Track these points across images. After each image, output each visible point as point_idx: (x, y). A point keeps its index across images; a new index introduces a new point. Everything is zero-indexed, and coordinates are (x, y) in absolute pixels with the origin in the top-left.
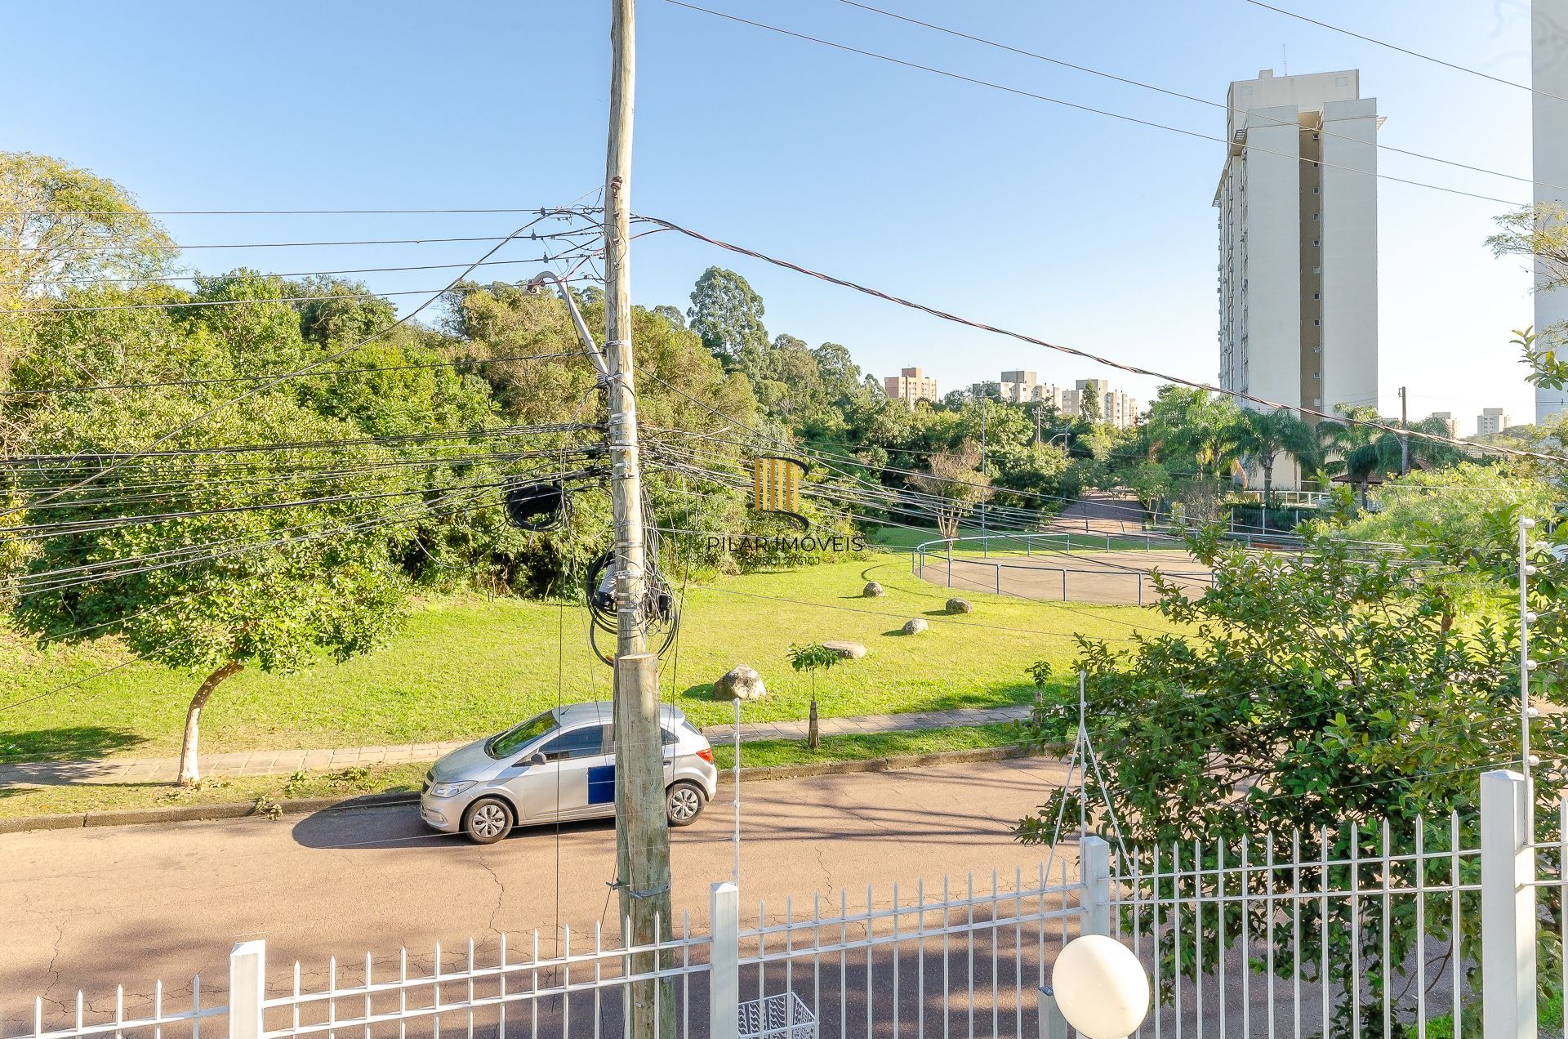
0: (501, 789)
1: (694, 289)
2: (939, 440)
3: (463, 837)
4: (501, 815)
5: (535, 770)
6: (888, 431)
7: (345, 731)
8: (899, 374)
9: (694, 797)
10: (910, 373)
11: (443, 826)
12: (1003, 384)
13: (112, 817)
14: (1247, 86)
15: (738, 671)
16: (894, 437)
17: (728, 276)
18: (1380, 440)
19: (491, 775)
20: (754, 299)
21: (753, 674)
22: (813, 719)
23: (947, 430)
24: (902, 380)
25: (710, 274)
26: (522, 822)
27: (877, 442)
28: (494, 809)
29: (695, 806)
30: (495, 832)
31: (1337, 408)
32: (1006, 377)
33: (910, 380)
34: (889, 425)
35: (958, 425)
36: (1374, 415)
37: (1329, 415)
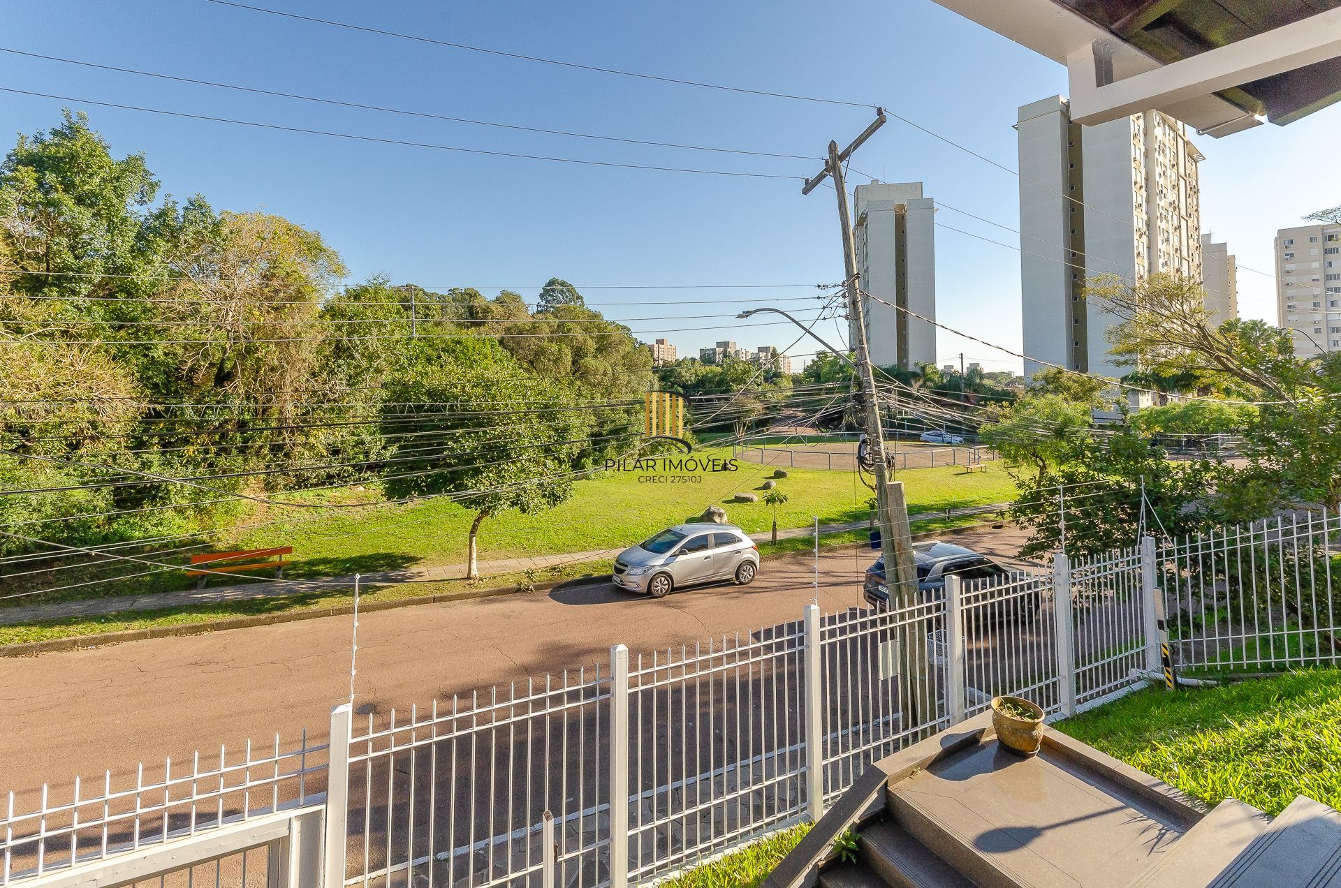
0: (666, 569)
1: (542, 291)
2: (710, 382)
3: (649, 594)
4: (666, 582)
5: (681, 558)
6: (683, 377)
7: (528, 550)
8: (654, 343)
9: (751, 569)
10: (660, 342)
11: (639, 590)
12: (717, 349)
13: (448, 597)
14: (865, 187)
15: (713, 509)
16: (687, 381)
17: (563, 284)
18: (950, 381)
19: (661, 562)
20: (579, 298)
21: (722, 511)
22: (774, 530)
23: (714, 376)
24: (656, 346)
25: (552, 283)
26: (675, 585)
27: (676, 384)
28: (663, 579)
29: (752, 574)
30: (664, 591)
31: (916, 364)
32: (719, 345)
33: (661, 346)
34: (683, 373)
35: (722, 373)
36: (935, 368)
37: (911, 368)
